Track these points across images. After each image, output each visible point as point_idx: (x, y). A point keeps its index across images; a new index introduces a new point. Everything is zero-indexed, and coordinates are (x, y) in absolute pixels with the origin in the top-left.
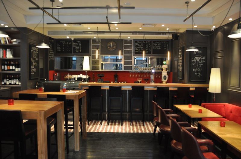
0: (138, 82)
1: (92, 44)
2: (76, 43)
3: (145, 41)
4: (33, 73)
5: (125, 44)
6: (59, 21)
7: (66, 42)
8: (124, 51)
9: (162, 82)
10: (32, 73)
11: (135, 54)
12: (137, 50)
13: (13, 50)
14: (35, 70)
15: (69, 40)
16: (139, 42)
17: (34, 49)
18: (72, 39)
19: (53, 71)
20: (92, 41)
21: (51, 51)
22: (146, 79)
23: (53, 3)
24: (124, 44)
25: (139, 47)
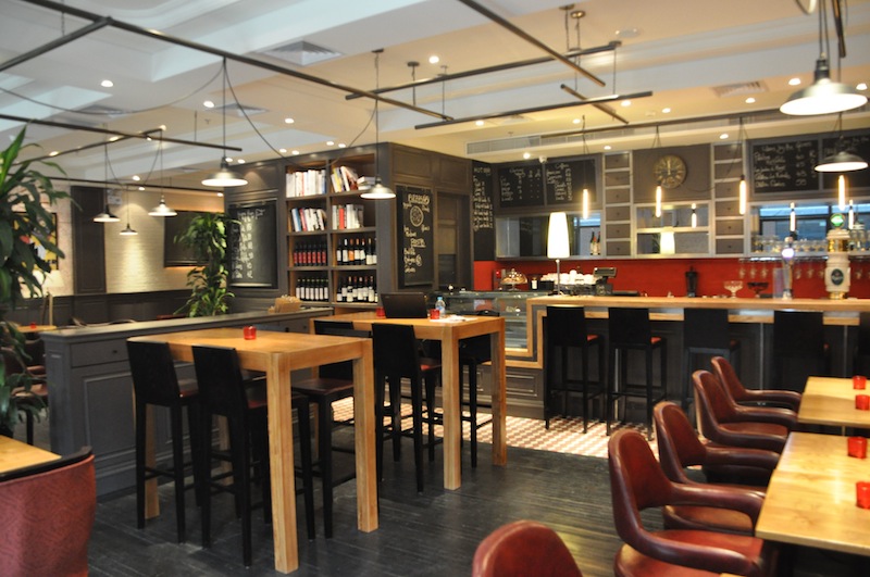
0: (729, 294)
1: (605, 171)
2: (555, 170)
3: (790, 144)
4: (413, 270)
5: (718, 162)
6: (444, 117)
7: (527, 172)
8: (713, 185)
9: (827, 295)
10: (407, 270)
11: (754, 195)
12: (762, 177)
13: (362, 207)
14: (418, 261)
15: (534, 165)
16: (768, 149)
17: (413, 201)
18: (541, 161)
19: (489, 263)
20: (604, 159)
21: (481, 203)
22: (753, 285)
23: (416, 68)
24: (713, 162)
25: (769, 167)
